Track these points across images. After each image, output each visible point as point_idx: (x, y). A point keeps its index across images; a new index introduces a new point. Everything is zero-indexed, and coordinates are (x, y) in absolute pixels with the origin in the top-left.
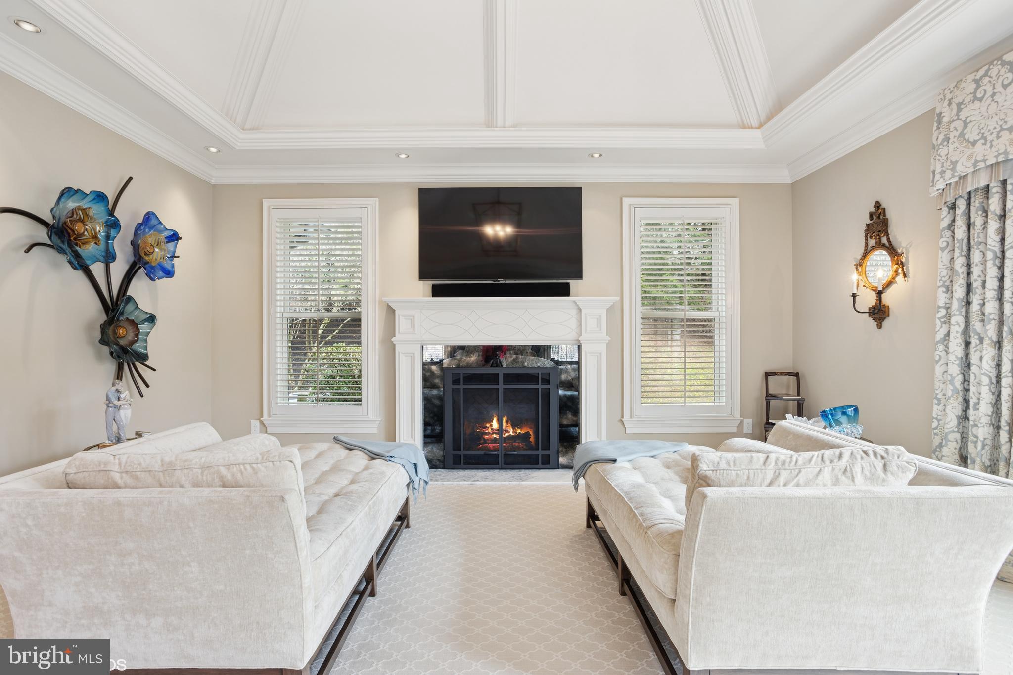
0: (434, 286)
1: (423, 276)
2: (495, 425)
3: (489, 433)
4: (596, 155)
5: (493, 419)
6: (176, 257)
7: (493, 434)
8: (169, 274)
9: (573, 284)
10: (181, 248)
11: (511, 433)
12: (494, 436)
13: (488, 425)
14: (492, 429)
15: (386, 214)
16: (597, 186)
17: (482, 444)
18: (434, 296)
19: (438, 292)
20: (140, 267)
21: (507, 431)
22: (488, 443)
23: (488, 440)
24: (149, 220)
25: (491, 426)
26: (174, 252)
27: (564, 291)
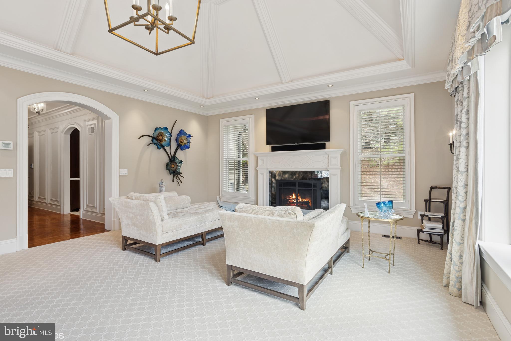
0: (272, 147)
1: (268, 143)
2: (294, 196)
3: (291, 200)
4: (330, 86)
5: (293, 195)
6: (190, 142)
7: (293, 200)
8: (188, 148)
9: (327, 143)
10: (192, 139)
11: (301, 200)
12: (293, 201)
13: (291, 197)
14: (292, 198)
15: (256, 121)
16: (335, 98)
17: (288, 203)
18: (272, 151)
19: (274, 149)
20: (179, 147)
21: (300, 200)
22: (291, 204)
23: (291, 202)
24: (182, 132)
25: (292, 197)
26: (190, 141)
27: (323, 147)
